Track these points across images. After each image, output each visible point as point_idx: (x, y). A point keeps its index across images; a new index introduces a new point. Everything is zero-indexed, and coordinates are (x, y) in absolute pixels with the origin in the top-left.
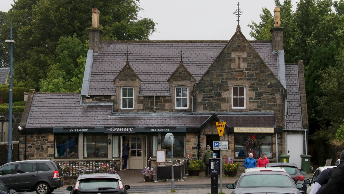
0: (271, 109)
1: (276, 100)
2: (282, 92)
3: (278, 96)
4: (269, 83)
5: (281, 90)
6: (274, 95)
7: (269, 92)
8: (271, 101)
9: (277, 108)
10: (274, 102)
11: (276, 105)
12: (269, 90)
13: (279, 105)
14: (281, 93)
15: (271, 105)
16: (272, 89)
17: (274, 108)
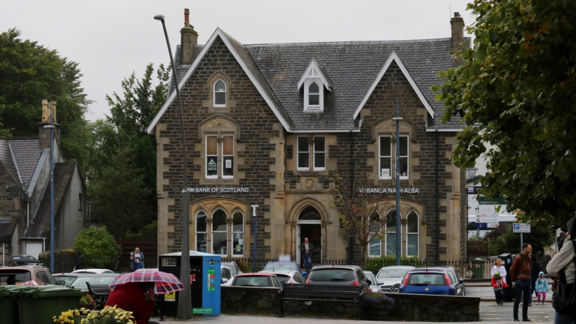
0: (9, 216)
1: (14, 205)
2: (21, 196)
3: (16, 202)
4: (7, 187)
5: (20, 195)
6: (13, 200)
7: (8, 197)
8: (9, 207)
9: (15, 214)
10: (12, 208)
11: (14, 211)
12: (7, 194)
13: (18, 211)
14: (19, 198)
15: (9, 211)
16: (11, 194)
17: (13, 214)
